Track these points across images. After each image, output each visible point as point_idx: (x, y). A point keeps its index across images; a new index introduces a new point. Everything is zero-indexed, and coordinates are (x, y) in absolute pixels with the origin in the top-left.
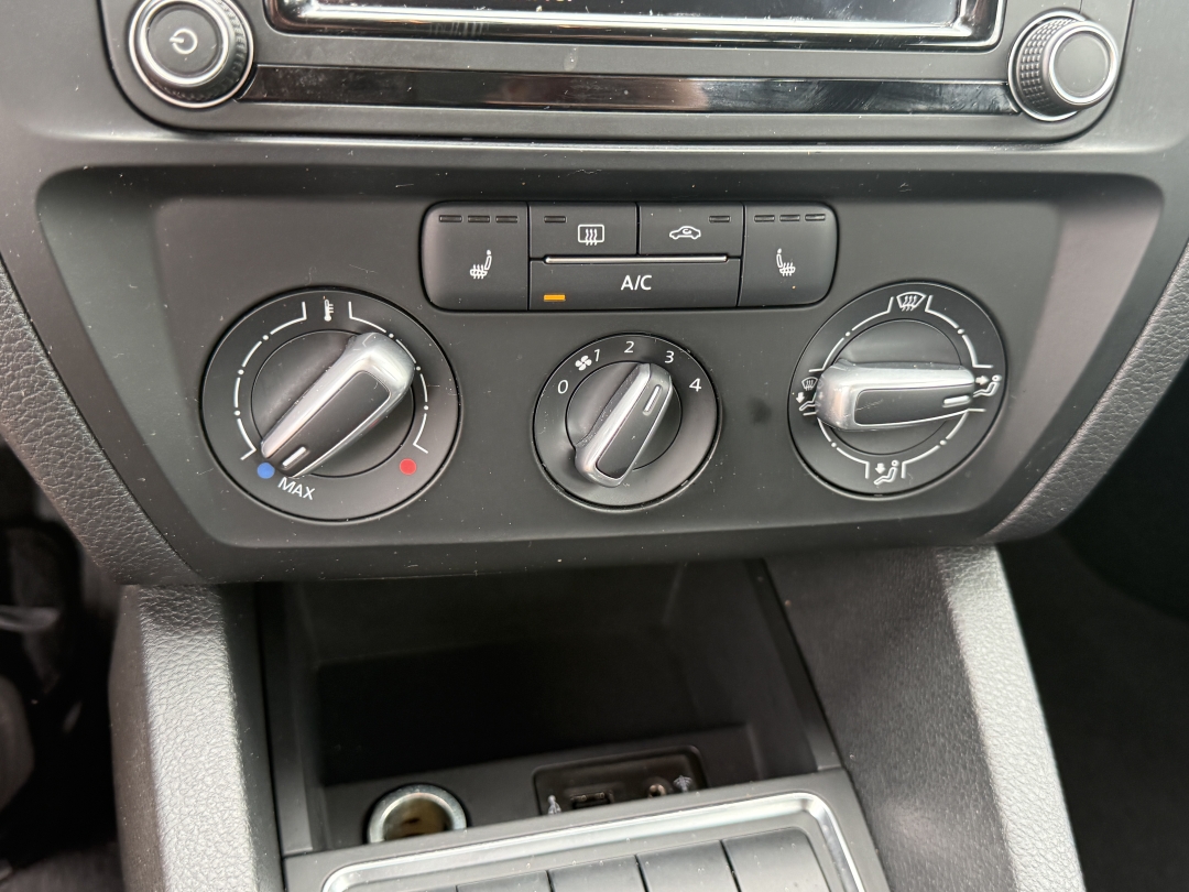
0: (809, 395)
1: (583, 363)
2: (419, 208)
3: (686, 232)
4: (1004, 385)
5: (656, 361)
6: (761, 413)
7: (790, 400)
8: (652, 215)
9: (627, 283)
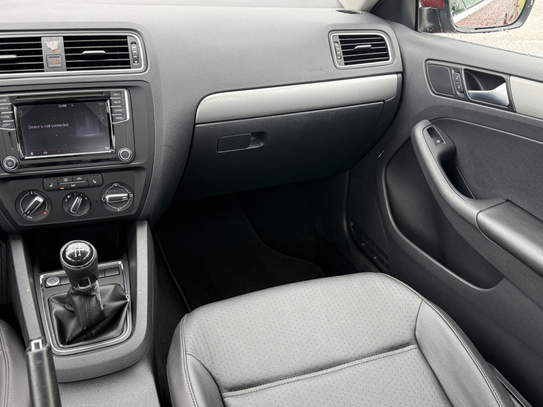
0: (104, 199)
1: (69, 197)
2: (42, 179)
3: (79, 178)
4: (134, 195)
5: (79, 196)
6: (97, 202)
7: (101, 200)
8: (74, 177)
9: (72, 185)
